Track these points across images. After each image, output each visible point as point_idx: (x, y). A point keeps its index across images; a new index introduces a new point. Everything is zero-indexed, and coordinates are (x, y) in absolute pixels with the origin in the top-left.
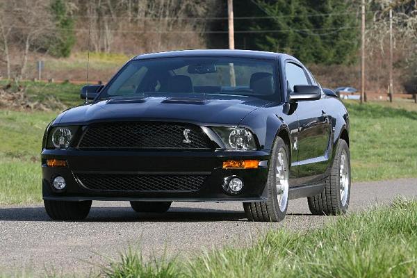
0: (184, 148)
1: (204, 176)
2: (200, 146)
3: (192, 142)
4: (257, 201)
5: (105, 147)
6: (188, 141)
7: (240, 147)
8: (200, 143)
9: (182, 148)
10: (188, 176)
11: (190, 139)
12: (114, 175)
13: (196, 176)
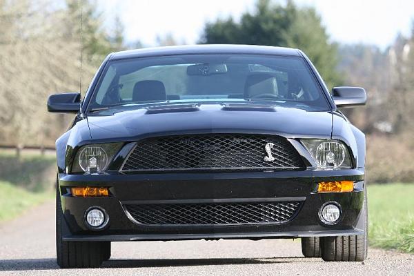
0: (265, 168)
1: (295, 203)
2: (285, 165)
3: (275, 160)
4: (346, 235)
5: (160, 169)
6: (270, 158)
7: (332, 164)
8: (285, 160)
9: (263, 167)
10: (275, 203)
11: (274, 156)
12: (179, 204)
13: (285, 203)
